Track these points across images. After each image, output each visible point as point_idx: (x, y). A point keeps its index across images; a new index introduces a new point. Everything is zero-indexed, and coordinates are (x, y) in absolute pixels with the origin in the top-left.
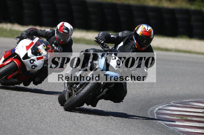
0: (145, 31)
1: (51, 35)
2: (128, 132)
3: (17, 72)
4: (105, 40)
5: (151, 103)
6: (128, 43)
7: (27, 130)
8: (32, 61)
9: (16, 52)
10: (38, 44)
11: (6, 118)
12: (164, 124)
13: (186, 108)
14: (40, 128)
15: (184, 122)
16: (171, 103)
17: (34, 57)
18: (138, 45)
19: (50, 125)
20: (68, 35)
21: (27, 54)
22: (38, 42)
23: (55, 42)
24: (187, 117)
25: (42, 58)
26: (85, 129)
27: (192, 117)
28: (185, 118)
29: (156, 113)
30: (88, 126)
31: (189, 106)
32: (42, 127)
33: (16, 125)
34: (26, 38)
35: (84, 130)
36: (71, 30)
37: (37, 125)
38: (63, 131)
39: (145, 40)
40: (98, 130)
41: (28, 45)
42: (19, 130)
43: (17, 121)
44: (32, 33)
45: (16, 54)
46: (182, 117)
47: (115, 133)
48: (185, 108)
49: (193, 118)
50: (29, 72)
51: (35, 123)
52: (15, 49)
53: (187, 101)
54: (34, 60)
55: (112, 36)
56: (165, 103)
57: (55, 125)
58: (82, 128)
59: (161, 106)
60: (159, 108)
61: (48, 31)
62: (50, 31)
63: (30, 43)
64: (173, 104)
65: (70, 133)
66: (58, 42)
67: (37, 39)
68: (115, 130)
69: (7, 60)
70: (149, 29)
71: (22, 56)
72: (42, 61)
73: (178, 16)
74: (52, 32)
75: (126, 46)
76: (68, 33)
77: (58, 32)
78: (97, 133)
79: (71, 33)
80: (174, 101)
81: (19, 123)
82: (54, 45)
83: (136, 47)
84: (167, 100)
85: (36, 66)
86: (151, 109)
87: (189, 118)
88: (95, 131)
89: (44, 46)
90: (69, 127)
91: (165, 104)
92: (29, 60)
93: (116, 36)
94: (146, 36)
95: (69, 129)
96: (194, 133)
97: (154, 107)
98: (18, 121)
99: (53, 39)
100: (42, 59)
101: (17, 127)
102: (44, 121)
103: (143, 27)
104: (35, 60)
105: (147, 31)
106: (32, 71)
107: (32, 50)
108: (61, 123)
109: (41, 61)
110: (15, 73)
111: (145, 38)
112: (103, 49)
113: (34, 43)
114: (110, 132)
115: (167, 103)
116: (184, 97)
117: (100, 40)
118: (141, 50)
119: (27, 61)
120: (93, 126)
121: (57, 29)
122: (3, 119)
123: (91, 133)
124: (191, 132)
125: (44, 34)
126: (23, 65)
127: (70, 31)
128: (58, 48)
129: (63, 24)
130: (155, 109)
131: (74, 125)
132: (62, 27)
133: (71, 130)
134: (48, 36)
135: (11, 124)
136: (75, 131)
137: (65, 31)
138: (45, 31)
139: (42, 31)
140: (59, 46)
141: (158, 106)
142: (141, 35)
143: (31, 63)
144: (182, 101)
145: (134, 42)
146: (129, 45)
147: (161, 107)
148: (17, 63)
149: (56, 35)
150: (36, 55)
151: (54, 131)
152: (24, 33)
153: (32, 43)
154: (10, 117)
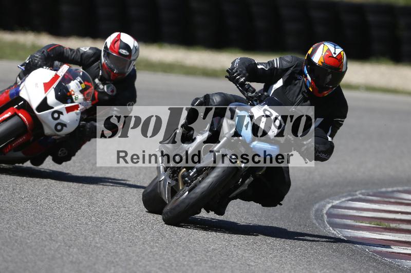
0: (330, 57)
1: (92, 59)
2: (271, 254)
3: (24, 138)
4: (247, 74)
5: (316, 195)
6: (294, 81)
7: (67, 248)
8: (56, 115)
9: (23, 94)
10: (67, 78)
11: (25, 224)
12: (344, 236)
13: (387, 204)
14: (93, 244)
15: (382, 233)
16: (356, 195)
17: (61, 107)
18: (316, 85)
19: (114, 238)
20: (129, 60)
21: (45, 99)
22: (67, 74)
23: (100, 74)
24: (390, 222)
25: (76, 107)
26: (183, 247)
27: (399, 222)
28: (386, 224)
29: (326, 214)
30: (189, 240)
31: (393, 200)
32: (97, 243)
33: (44, 238)
34: (41, 66)
35: (181, 248)
36: (134, 49)
37: (86, 239)
38: (138, 250)
39: (329, 75)
40: (209, 249)
41: (47, 80)
42: (50, 249)
43: (45, 231)
44: (52, 55)
45: (22, 99)
46: (378, 222)
47: (244, 255)
48: (385, 205)
49: (400, 225)
50: (49, 137)
51: (82, 234)
52: (20, 88)
53: (390, 189)
54: (60, 113)
55: (259, 67)
56: (345, 194)
57: (122, 238)
58: (178, 245)
59: (338, 200)
60: (334, 204)
61: (85, 50)
62: (90, 51)
63: (51, 77)
64: (361, 196)
65: (154, 255)
66: (107, 73)
67: (65, 68)
68: (245, 250)
69: (3, 112)
70: (337, 52)
71: (34, 105)
72: (77, 114)
73: (371, 18)
74: (94, 54)
75: (290, 88)
76: (129, 56)
77: (107, 54)
78: (208, 254)
79: (136, 57)
80: (363, 191)
81: (50, 235)
82: (100, 80)
83: (310, 89)
84: (350, 188)
85: (64, 125)
86: (317, 206)
87: (393, 225)
88: (204, 251)
89: (81, 83)
90: (152, 243)
91: (346, 196)
92: (50, 112)
93: (268, 67)
94: (331, 67)
95: (152, 247)
96: (403, 255)
97: (323, 203)
98: (48, 231)
99: (96, 68)
100: (78, 110)
101: (47, 243)
102: (101, 231)
103: (326, 49)
104: (62, 113)
105: (335, 56)
106: (55, 135)
107: (56, 90)
108: (136, 234)
109: (75, 114)
110: (21, 140)
111: (329, 70)
112: (244, 94)
113: (59, 77)
114: (235, 253)
115: (350, 195)
116: (383, 183)
117: (236, 76)
118: (321, 96)
119: (45, 115)
120: (199, 240)
121: (106, 47)
122: (17, 226)
123: (196, 254)
124: (398, 253)
125: (78, 58)
126: (37, 123)
127: (133, 52)
128: (107, 88)
129: (119, 36)
130: (324, 206)
131: (162, 238)
132: (116, 43)
133: (156, 249)
134: (87, 61)
135: (35, 236)
136: (164, 250)
137: (124, 52)
138: (79, 51)
139: (74, 52)
140: (108, 84)
141: (331, 201)
142: (321, 64)
143: (55, 119)
144: (380, 190)
145: (307, 79)
146: (296, 85)
147: (336, 202)
148: (25, 119)
149: (103, 60)
150: (65, 102)
151: (122, 251)
152: (36, 55)
153: (57, 76)
154: (32, 222)
